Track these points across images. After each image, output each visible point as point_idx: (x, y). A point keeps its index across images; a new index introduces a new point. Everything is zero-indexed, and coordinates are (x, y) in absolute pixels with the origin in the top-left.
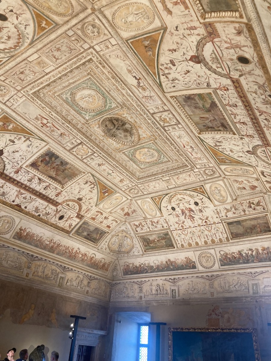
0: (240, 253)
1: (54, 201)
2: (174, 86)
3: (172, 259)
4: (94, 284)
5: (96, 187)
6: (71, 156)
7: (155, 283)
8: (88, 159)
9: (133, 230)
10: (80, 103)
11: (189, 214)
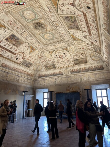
0: (77, 69)
1: (14, 53)
2: (62, 13)
3: (55, 72)
4: (29, 81)
5: (29, 48)
6: (21, 36)
7: (49, 80)
8: (27, 37)
9: (42, 63)
10: (26, 16)
11: (61, 57)
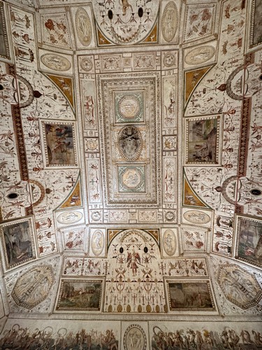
0: (179, 335)
2: (193, 112)
3: (88, 332)
5: (72, 188)
8: (90, 155)
9: (62, 269)
